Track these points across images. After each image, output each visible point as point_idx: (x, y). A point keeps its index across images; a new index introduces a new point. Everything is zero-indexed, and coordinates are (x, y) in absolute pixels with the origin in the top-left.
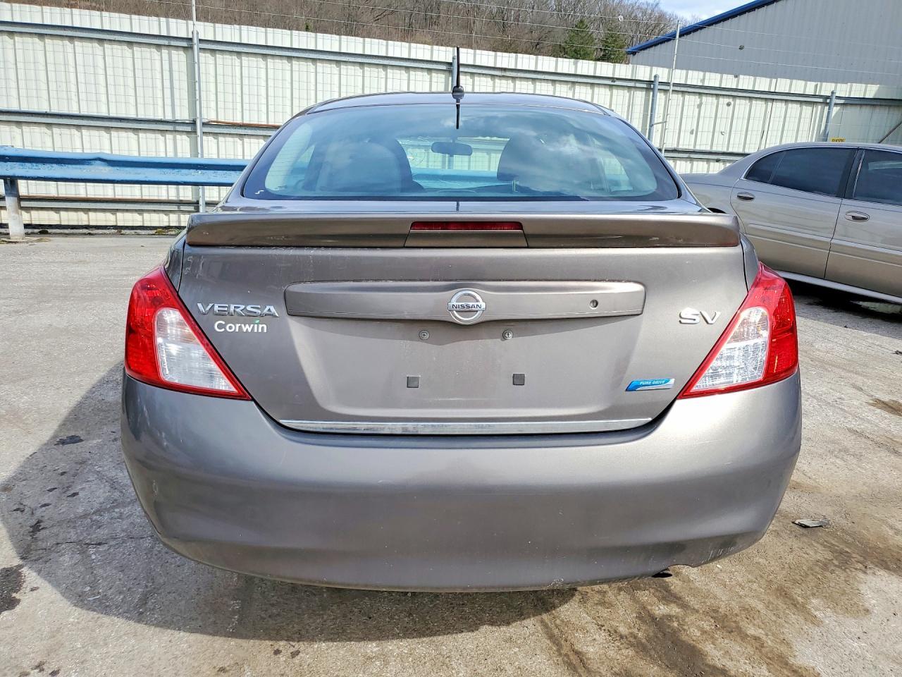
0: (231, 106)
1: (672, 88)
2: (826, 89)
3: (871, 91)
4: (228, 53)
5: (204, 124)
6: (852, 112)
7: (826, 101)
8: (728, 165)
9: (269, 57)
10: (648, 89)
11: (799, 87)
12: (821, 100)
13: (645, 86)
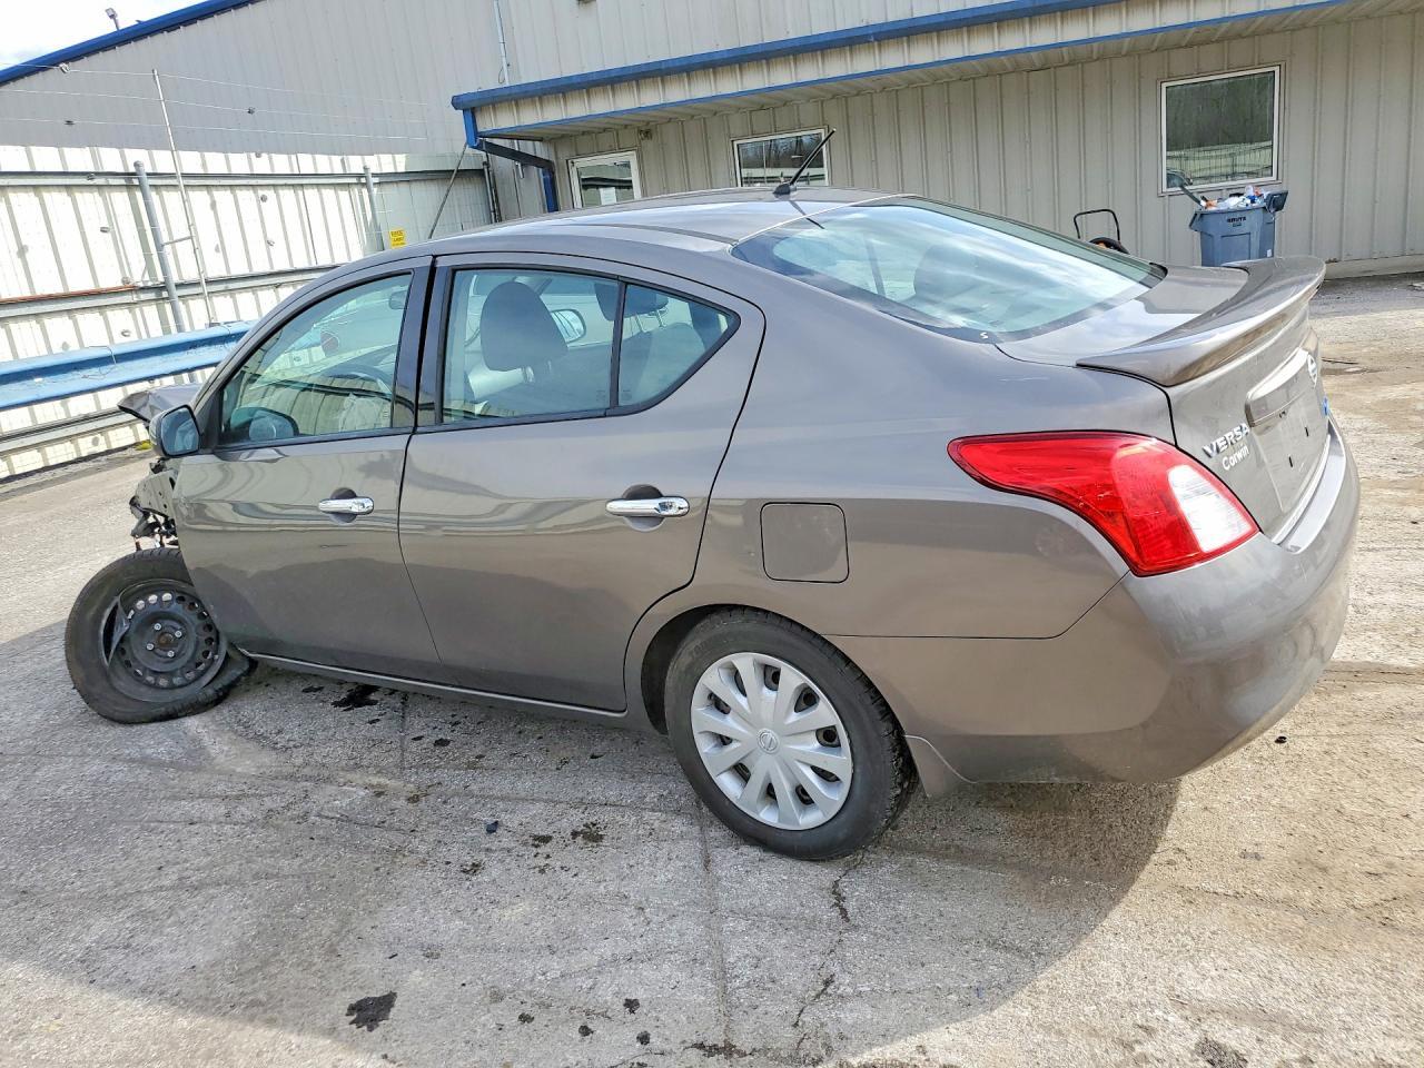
1: (182, 182)
2: (355, 164)
3: (400, 163)
6: (392, 192)
7: (361, 179)
8: (299, 287)
10: (129, 187)
11: (326, 164)
12: (354, 180)
13: (122, 182)
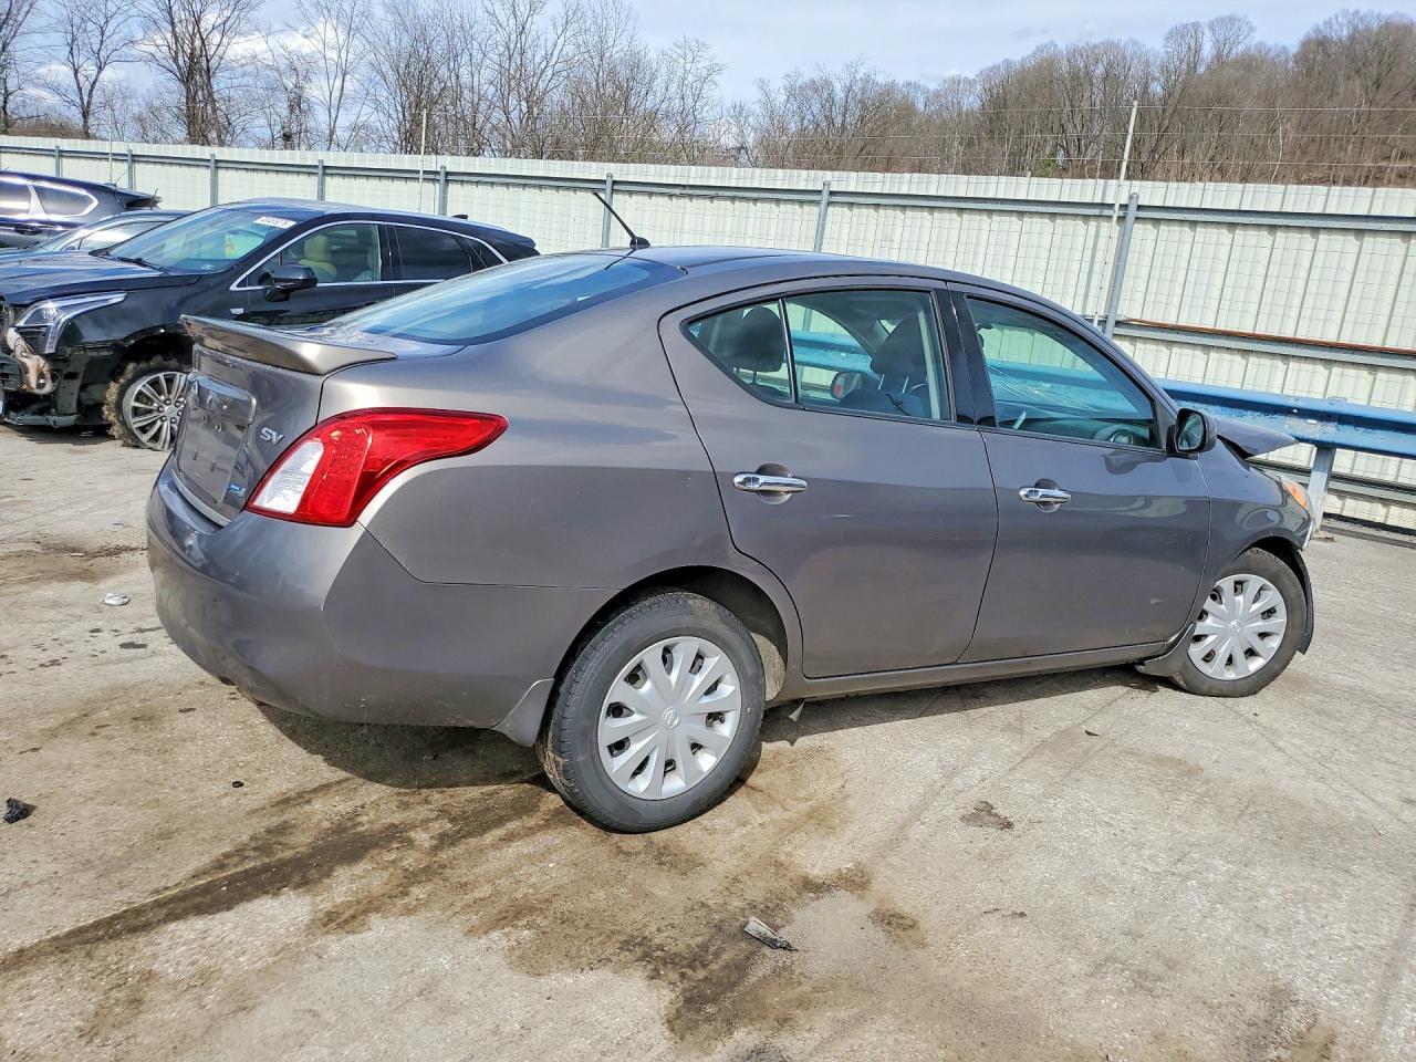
0: (1164, 299)
4: (1176, 223)
5: (1118, 323)
9: (1240, 227)
